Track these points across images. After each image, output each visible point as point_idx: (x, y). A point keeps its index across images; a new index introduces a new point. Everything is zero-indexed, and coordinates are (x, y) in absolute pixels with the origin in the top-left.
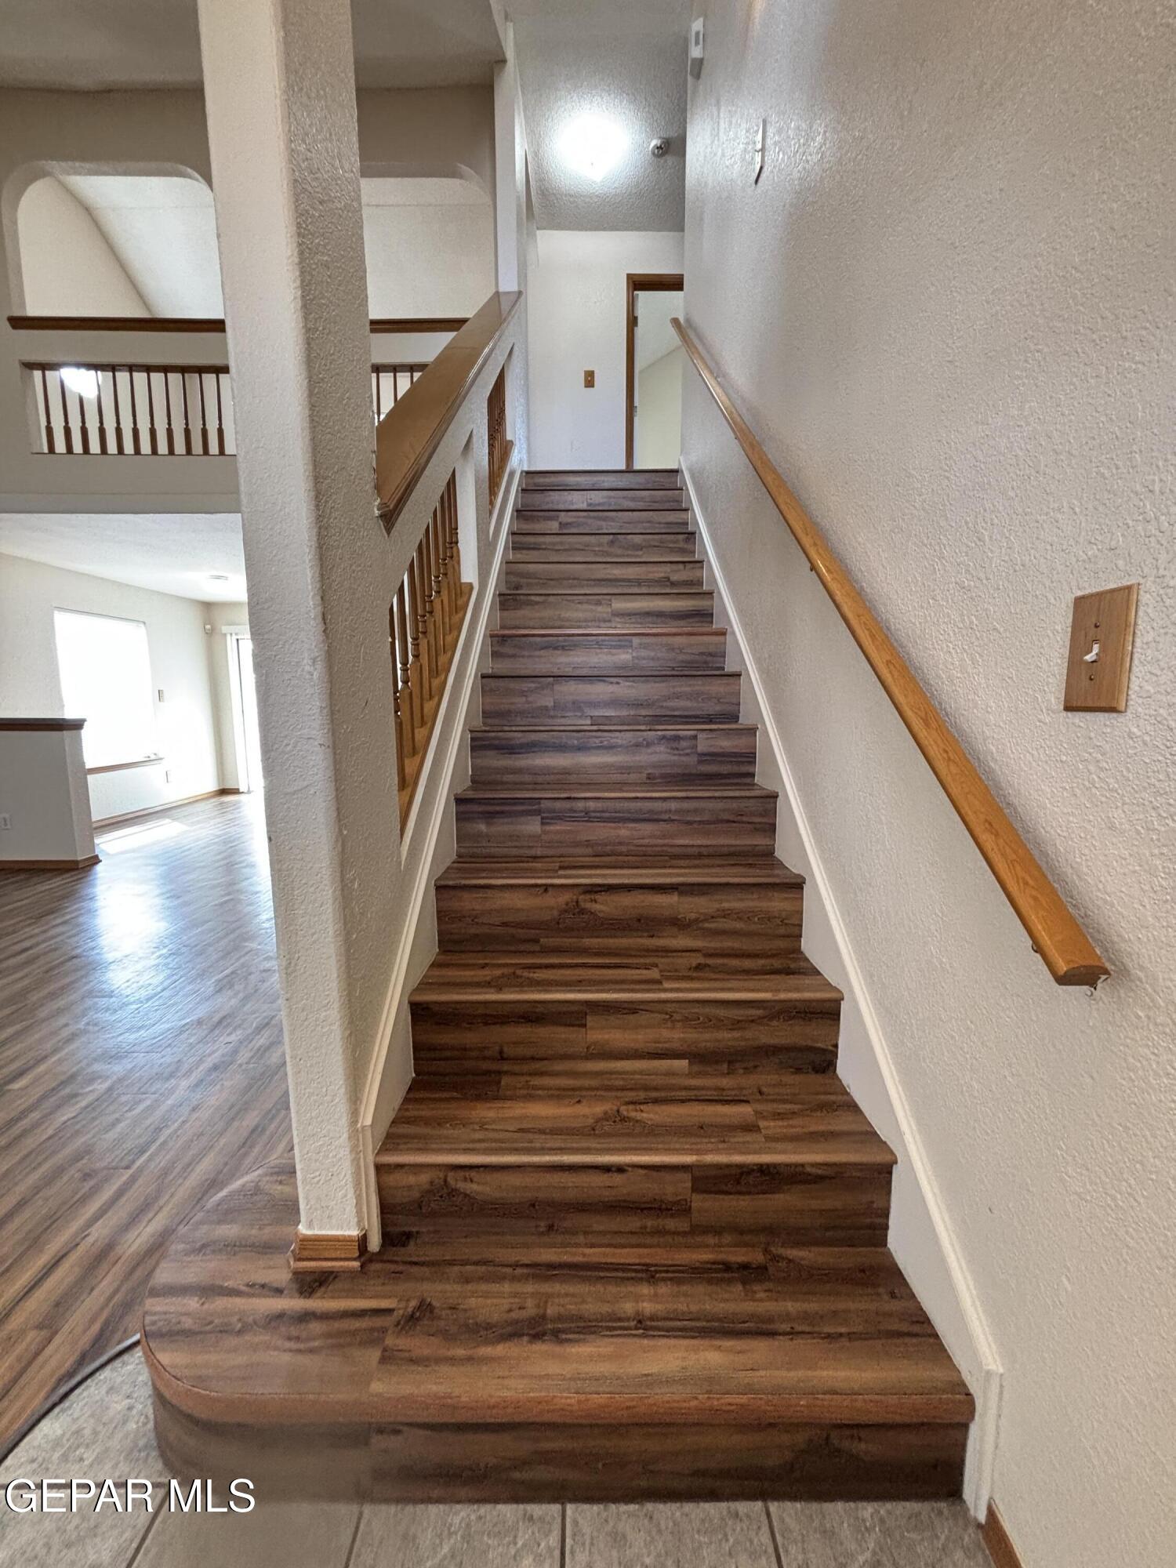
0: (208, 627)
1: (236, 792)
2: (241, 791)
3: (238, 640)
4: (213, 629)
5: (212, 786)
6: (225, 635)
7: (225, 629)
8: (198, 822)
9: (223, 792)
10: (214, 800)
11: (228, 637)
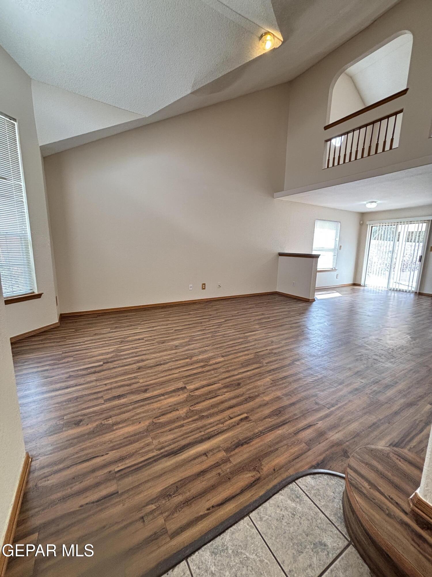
0: (362, 222)
1: (359, 285)
2: (362, 285)
3: (372, 227)
4: (363, 223)
5: (351, 282)
6: (368, 225)
7: (368, 223)
8: (346, 294)
9: (354, 284)
10: (351, 287)
11: (369, 226)
